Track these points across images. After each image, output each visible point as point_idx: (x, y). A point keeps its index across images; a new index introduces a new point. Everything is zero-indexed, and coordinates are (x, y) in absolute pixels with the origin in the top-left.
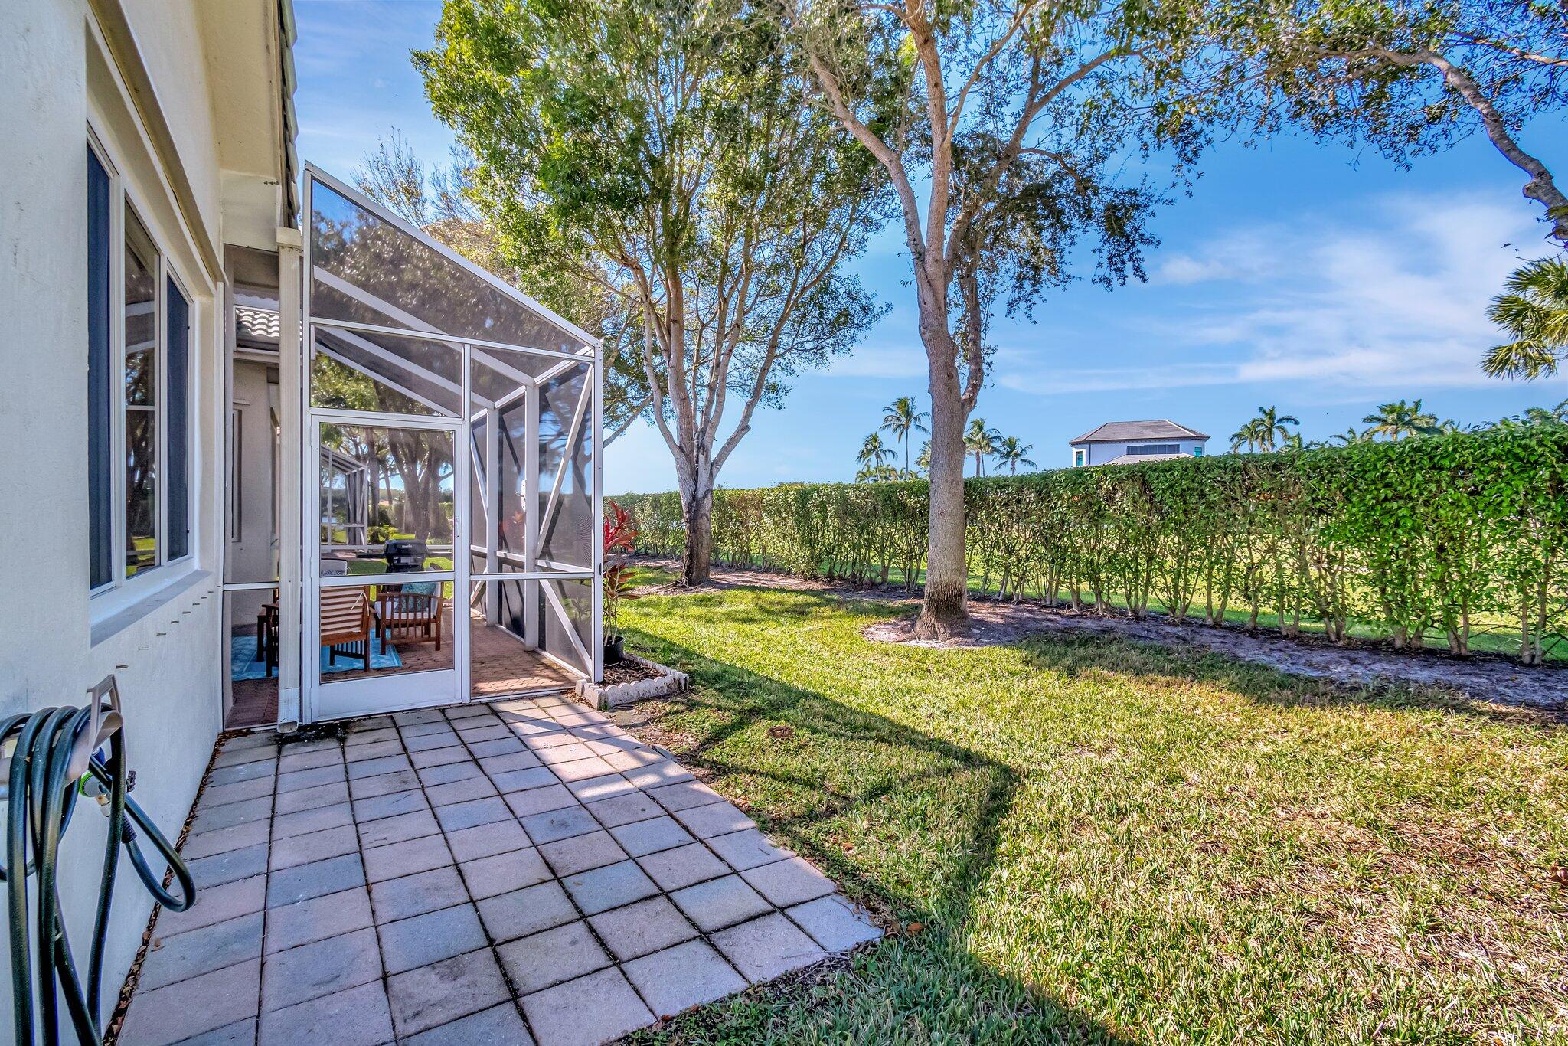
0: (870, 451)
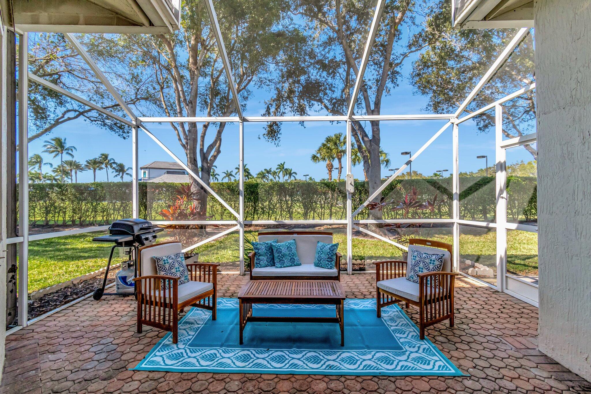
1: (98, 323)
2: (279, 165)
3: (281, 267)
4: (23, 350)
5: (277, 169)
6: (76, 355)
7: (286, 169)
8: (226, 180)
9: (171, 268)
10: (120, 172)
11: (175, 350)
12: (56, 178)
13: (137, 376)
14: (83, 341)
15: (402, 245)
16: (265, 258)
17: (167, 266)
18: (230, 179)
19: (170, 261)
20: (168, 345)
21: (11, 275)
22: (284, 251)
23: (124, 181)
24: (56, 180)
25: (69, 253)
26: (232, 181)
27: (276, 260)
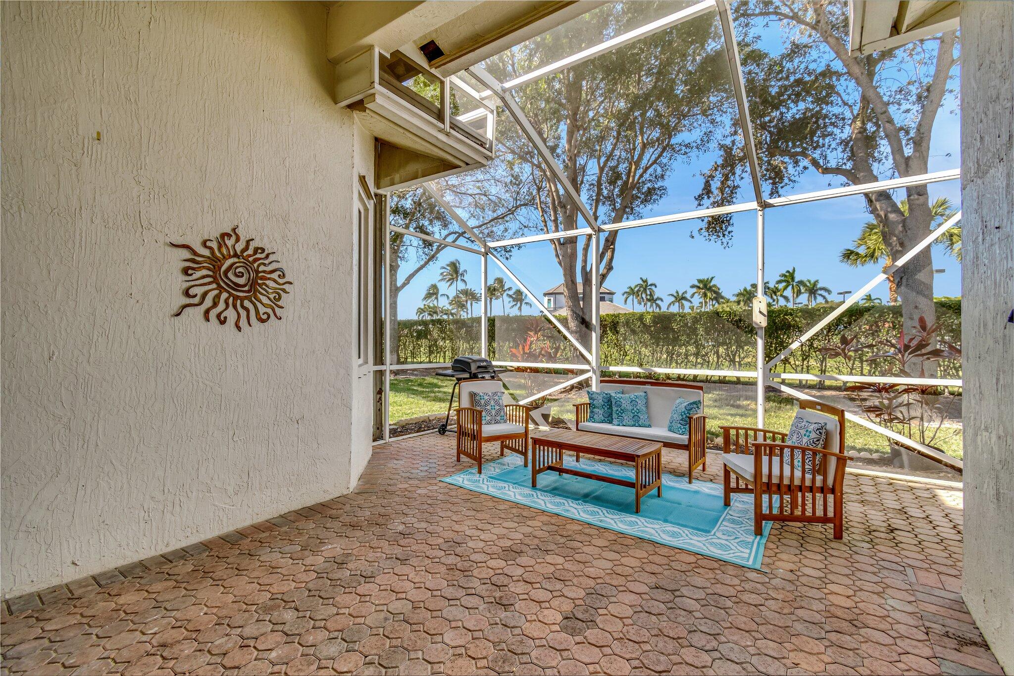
0: (433, 294)
1: (433, 449)
2: (784, 276)
3: (619, 425)
4: (381, 454)
5: (779, 282)
6: (410, 464)
7: (801, 283)
8: (675, 309)
9: (486, 405)
10: (517, 301)
11: (477, 477)
12: (453, 311)
13: (441, 484)
14: (418, 458)
15: (886, 427)
16: (601, 412)
17: (483, 402)
18: (683, 305)
19: (486, 397)
20: (472, 473)
21: (379, 396)
22: (625, 404)
23: (523, 314)
24: (452, 314)
25: (440, 395)
26: (687, 310)
27: (614, 416)
